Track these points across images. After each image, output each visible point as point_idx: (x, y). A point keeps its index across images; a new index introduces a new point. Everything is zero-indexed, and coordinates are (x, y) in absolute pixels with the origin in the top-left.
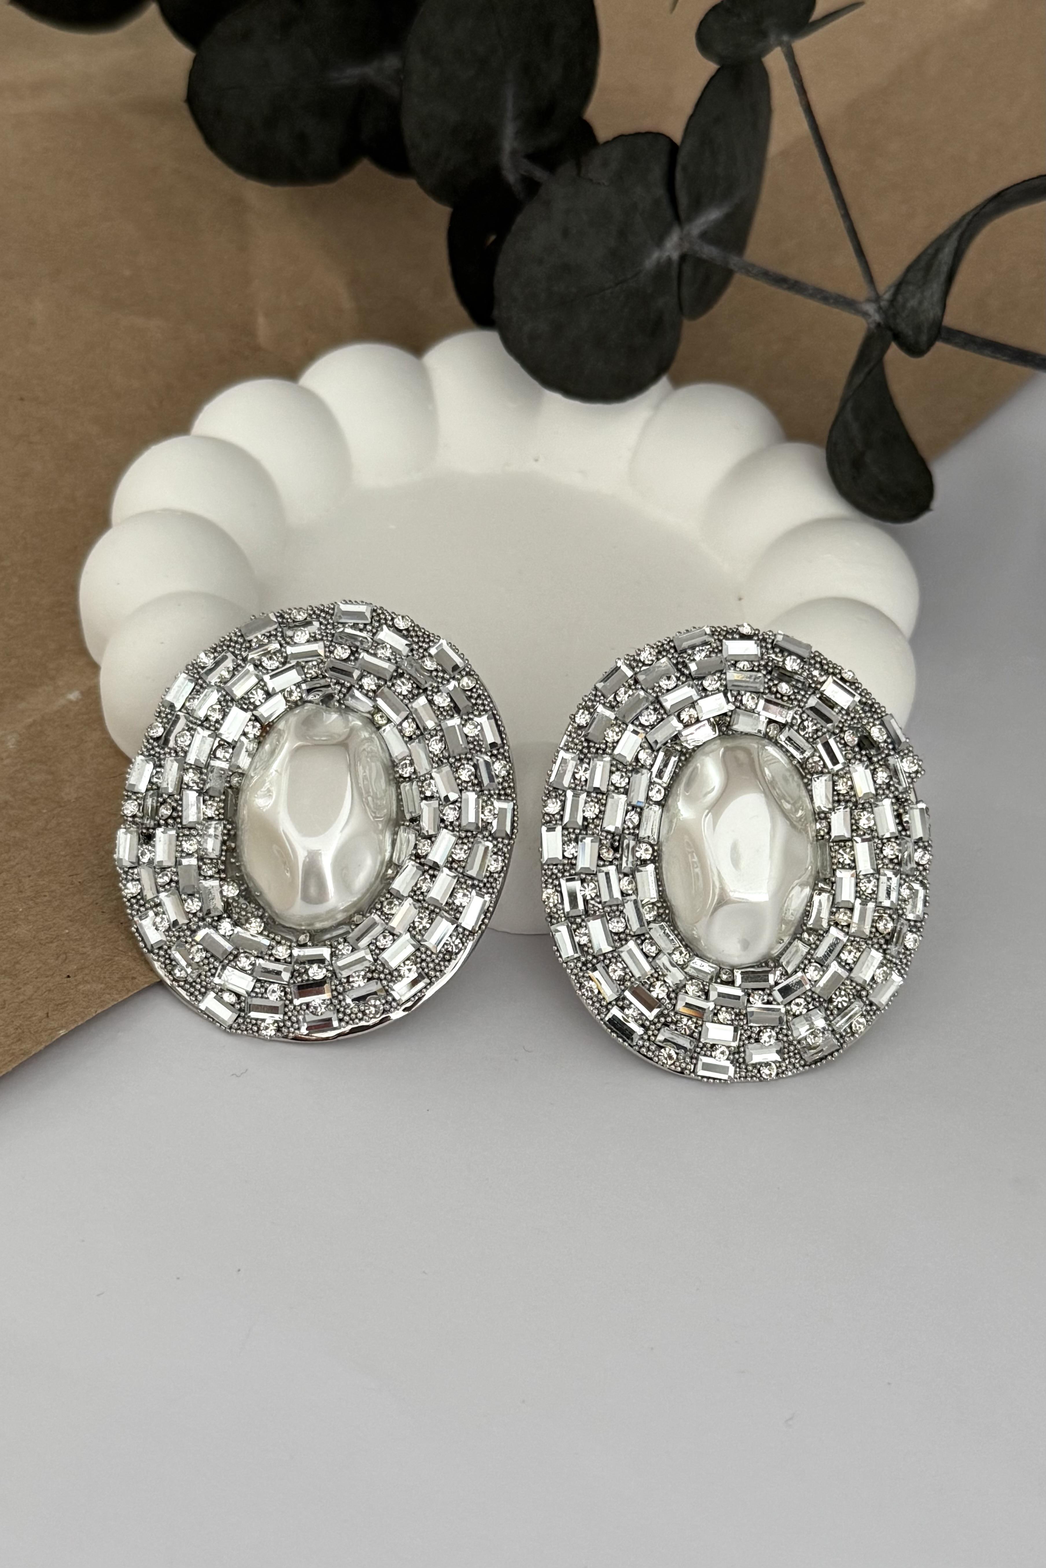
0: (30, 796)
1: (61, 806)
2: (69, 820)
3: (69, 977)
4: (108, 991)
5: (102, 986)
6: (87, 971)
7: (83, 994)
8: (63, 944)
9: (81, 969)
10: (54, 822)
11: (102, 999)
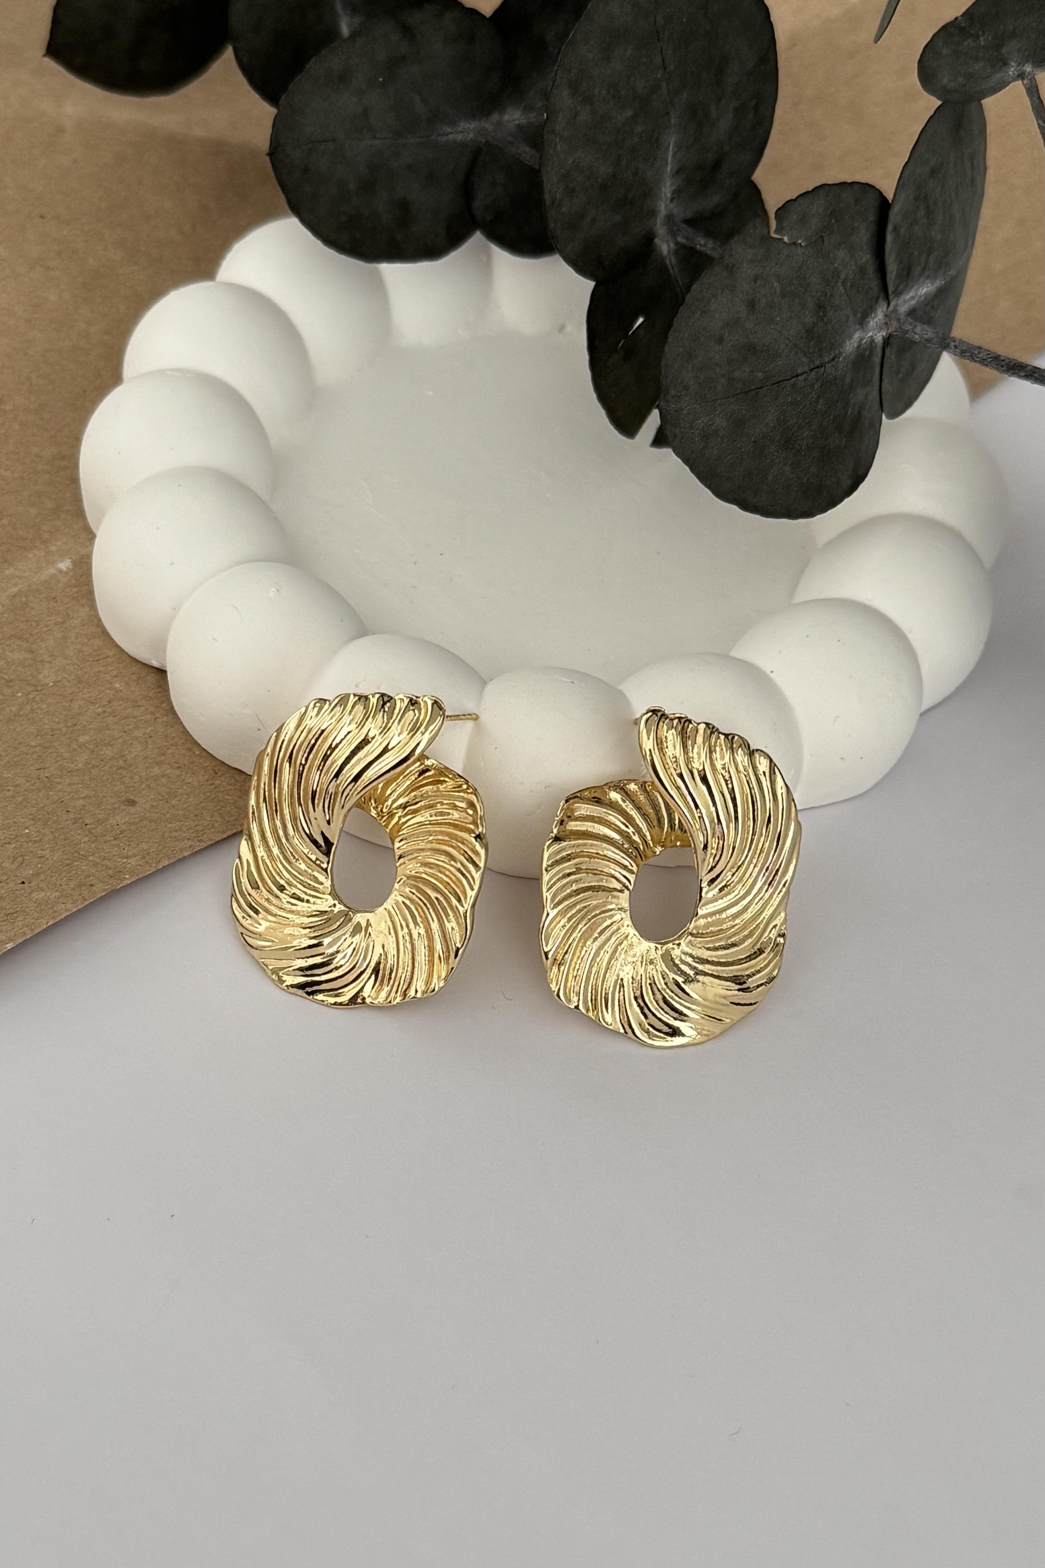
0: (6, 677)
1: (37, 691)
2: (44, 706)
3: (23, 883)
4: (61, 900)
5: (57, 894)
6: (42, 877)
7: (35, 902)
8: (22, 846)
9: (37, 874)
10: (28, 707)
11: (55, 909)
